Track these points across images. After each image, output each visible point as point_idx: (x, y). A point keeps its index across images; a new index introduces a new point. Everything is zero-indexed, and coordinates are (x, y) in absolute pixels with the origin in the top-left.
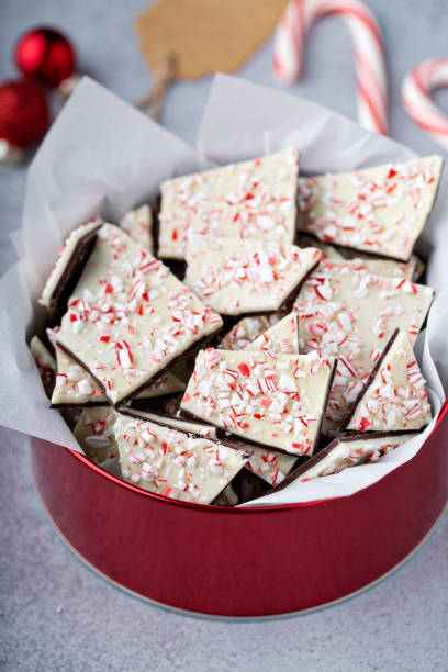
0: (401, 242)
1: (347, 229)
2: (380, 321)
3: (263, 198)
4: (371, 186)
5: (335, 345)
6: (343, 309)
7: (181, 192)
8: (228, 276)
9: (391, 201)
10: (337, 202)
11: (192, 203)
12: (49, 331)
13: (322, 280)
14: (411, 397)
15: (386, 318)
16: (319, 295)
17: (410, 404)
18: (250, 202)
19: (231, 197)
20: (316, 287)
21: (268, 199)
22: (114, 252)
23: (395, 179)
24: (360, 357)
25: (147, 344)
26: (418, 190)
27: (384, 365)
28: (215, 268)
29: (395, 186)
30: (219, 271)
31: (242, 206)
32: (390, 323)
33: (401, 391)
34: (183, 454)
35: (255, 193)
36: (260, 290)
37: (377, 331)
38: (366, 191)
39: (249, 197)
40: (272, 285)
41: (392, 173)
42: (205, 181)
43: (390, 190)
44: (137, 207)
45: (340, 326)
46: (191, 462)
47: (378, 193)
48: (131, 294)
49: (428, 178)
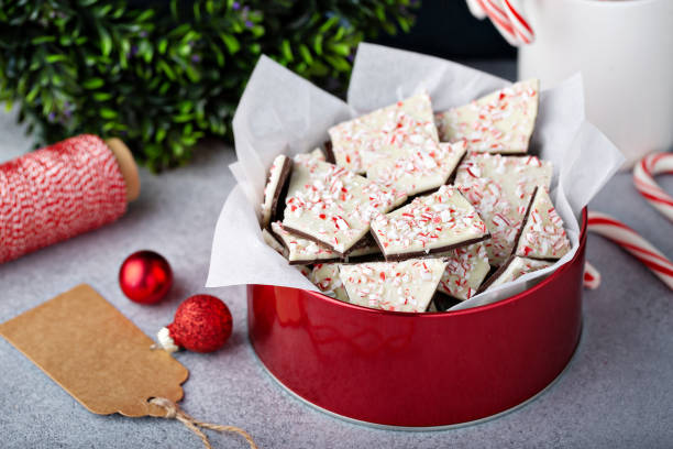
0: (521, 139)
1: (475, 141)
2: (519, 188)
3: (411, 124)
4: (487, 108)
5: (491, 206)
6: (491, 182)
7: (346, 132)
8: (400, 171)
9: (505, 115)
10: (463, 124)
11: (356, 137)
12: (273, 224)
13: (471, 165)
14: (555, 233)
15: (523, 185)
16: (471, 174)
17: (555, 238)
18: (401, 129)
19: (386, 128)
20: (468, 170)
21: (414, 124)
22: (309, 169)
23: (505, 100)
24: (510, 212)
25: (356, 214)
26: (525, 103)
27: (532, 209)
28: (388, 169)
29: (506, 104)
30: (392, 171)
31: (396, 133)
32: (526, 187)
33: (548, 229)
34: (398, 274)
35: (403, 123)
36: (429, 174)
37: (518, 193)
38: (484, 112)
39: (400, 126)
40: (437, 170)
41: (502, 96)
42: (362, 122)
43: (503, 108)
44: (311, 150)
45: (492, 194)
46: (405, 279)
47: (494, 111)
48: (332, 190)
49: (531, 92)
